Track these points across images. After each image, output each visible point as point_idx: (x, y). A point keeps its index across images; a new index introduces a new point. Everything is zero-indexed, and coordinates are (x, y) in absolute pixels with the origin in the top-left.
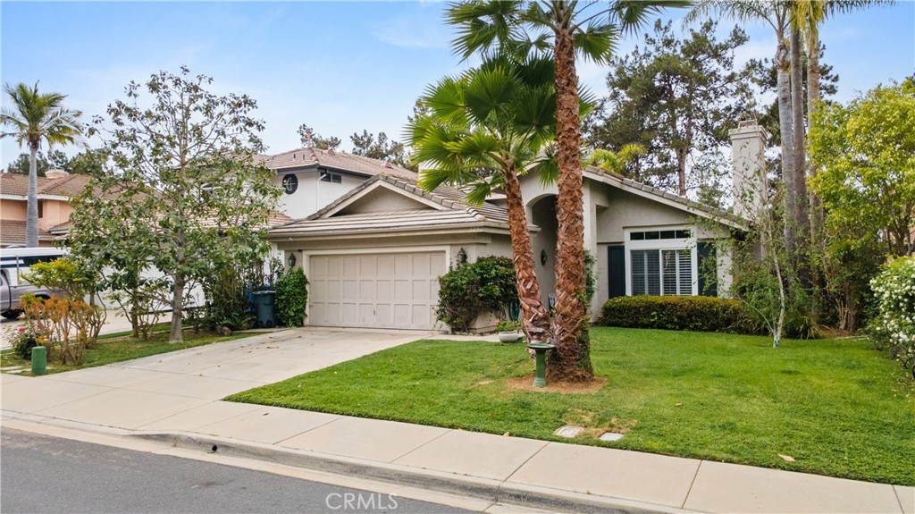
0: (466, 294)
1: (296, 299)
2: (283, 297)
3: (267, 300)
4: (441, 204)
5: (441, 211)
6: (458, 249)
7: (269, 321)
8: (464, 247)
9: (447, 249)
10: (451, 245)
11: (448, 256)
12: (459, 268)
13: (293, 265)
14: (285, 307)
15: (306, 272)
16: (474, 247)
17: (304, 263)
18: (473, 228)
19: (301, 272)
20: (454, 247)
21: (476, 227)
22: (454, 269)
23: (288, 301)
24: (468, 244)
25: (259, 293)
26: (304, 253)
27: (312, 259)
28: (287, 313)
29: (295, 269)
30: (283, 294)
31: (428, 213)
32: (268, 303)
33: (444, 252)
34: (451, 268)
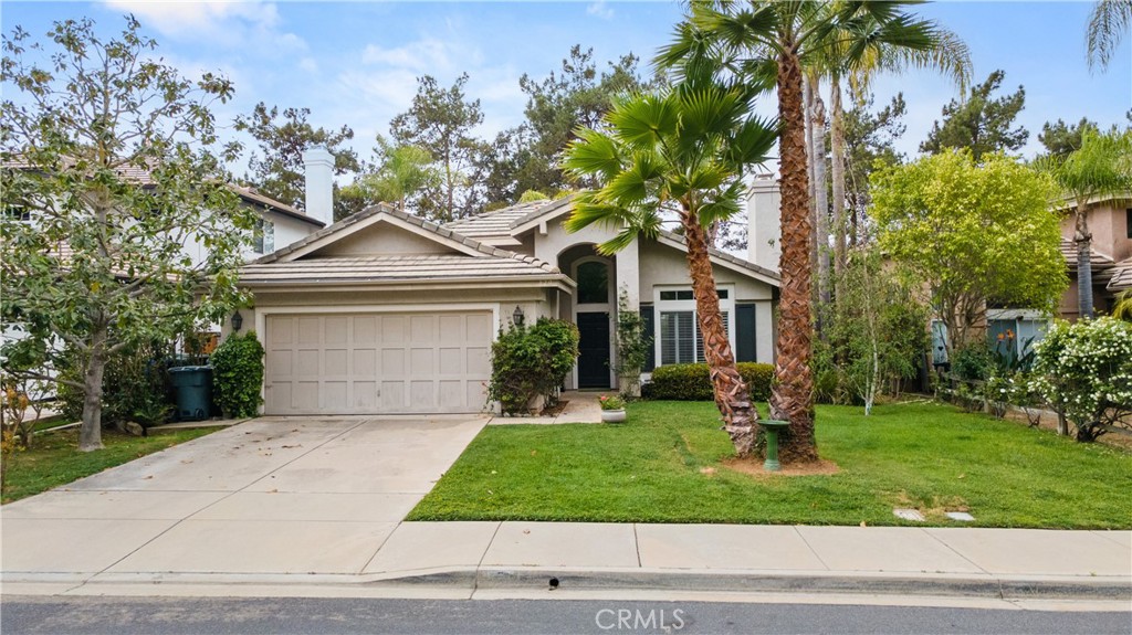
0: (536, 365)
1: (253, 378)
2: (231, 375)
3: (198, 380)
4: (477, 250)
5: (477, 258)
6: (512, 308)
7: (201, 411)
8: (521, 306)
9: (496, 308)
10: (501, 302)
11: (496, 316)
12: (512, 331)
13: (237, 328)
14: (233, 389)
15: (260, 338)
16: (534, 305)
17: (257, 324)
18: (543, 281)
19: (252, 337)
20: (504, 306)
21: (548, 281)
22: (505, 333)
23: (239, 381)
24: (529, 302)
25: (183, 369)
26: (257, 310)
27: (269, 319)
28: (237, 398)
29: (242, 334)
30: (230, 370)
31: (456, 259)
32: (199, 384)
33: (491, 311)
34: (501, 332)
